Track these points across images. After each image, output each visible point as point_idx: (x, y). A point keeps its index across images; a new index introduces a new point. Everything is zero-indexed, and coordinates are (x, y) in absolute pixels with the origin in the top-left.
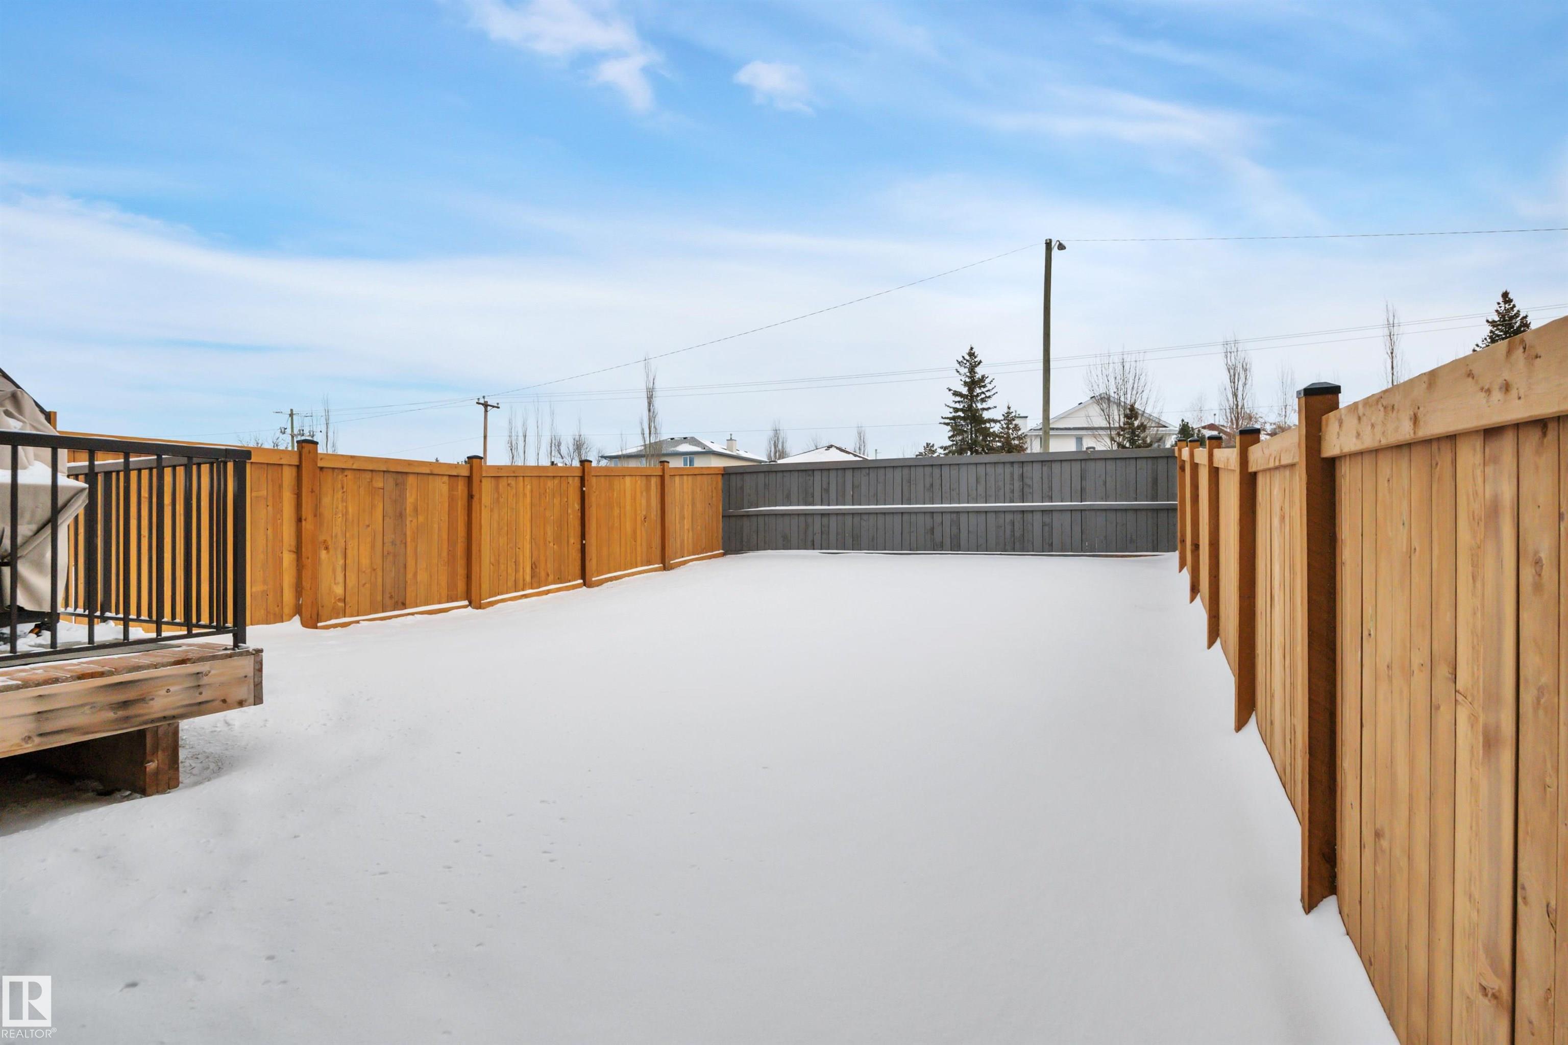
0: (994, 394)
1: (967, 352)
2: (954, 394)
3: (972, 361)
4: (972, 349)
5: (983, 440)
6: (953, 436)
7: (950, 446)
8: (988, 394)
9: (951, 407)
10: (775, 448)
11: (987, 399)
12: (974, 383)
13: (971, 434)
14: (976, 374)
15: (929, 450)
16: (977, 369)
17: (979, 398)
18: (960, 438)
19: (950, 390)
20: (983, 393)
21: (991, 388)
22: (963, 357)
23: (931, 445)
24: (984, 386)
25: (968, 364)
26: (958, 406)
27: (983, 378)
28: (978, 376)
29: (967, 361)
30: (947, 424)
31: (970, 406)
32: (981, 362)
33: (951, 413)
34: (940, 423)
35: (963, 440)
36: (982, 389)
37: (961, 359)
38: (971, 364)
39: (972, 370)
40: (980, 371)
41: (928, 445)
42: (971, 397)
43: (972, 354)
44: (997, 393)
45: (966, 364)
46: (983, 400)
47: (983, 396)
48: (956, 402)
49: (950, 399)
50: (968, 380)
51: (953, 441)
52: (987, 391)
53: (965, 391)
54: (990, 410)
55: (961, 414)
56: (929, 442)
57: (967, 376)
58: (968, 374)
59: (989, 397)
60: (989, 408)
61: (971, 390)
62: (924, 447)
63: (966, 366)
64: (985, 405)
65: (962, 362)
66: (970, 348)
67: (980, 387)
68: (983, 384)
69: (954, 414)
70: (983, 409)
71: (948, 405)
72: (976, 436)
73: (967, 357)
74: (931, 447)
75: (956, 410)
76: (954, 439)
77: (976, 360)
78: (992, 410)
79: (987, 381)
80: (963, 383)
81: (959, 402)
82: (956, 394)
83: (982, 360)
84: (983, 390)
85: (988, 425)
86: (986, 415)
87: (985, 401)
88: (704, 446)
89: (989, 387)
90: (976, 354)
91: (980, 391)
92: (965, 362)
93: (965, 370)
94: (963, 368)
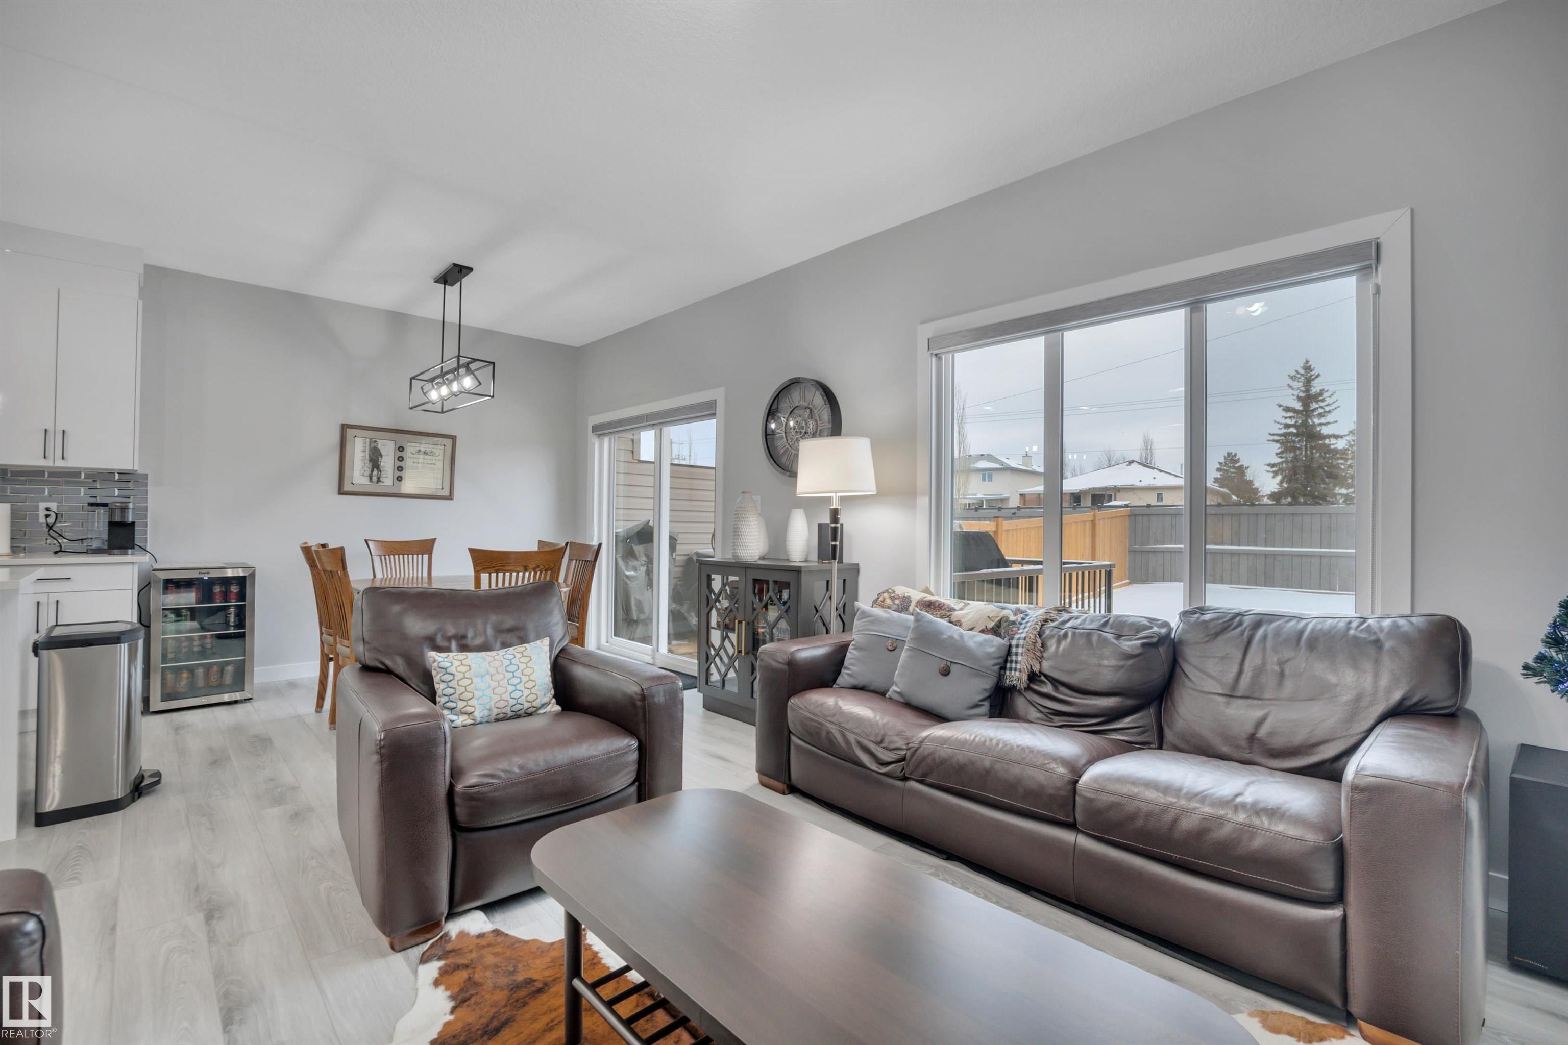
0: (1336, 408)
1: (1302, 365)
2: (1284, 410)
3: (1307, 375)
4: (1307, 362)
5: (1321, 456)
6: (1282, 453)
7: (1279, 464)
8: (1327, 409)
9: (1281, 424)
11: (1326, 414)
12: (1309, 398)
13: (1306, 451)
14: (1312, 388)
15: (1231, 459)
16: (1314, 383)
17: (1315, 413)
18: (1292, 455)
19: (1280, 406)
20: (1321, 407)
21: (1330, 402)
22: (1297, 371)
23: (1233, 454)
24: (1323, 400)
25: (1302, 378)
26: (1289, 421)
27: (1321, 393)
28: (1314, 390)
29: (1302, 375)
30: (1277, 441)
31: (1305, 423)
33: (1280, 429)
34: (1268, 440)
35: (1296, 458)
36: (1320, 403)
37: (1293, 373)
38: (1306, 378)
39: (1308, 382)
41: (1229, 454)
42: (1306, 412)
43: (1308, 368)
44: (1339, 407)
45: (1300, 378)
46: (1321, 415)
47: (1321, 411)
48: (1286, 418)
49: (1280, 415)
50: (1302, 395)
51: (1281, 457)
52: (1327, 405)
53: (1298, 406)
54: (1329, 426)
55: (1293, 430)
56: (1230, 452)
57: (1302, 391)
58: (1303, 389)
59: (1329, 412)
60: (1328, 423)
61: (1306, 405)
62: (1224, 456)
63: (1300, 380)
64: (1323, 420)
65: (1295, 376)
66: (1304, 361)
67: (1317, 402)
68: (1321, 398)
69: (1283, 431)
70: (1321, 424)
71: (1278, 421)
72: (1312, 453)
73: (1302, 372)
74: (1233, 456)
75: (1287, 426)
76: (1283, 456)
77: (1312, 373)
78: (1332, 425)
79: (1325, 395)
80: (1295, 397)
81: (1290, 417)
82: (1287, 409)
83: (1321, 373)
84: (1322, 404)
85: (1327, 441)
86: (1325, 431)
87: (1324, 416)
88: (1002, 463)
89: (1329, 401)
90: (1312, 367)
91: (1317, 406)
92: (1299, 376)
93: (1298, 385)
94: (1296, 383)
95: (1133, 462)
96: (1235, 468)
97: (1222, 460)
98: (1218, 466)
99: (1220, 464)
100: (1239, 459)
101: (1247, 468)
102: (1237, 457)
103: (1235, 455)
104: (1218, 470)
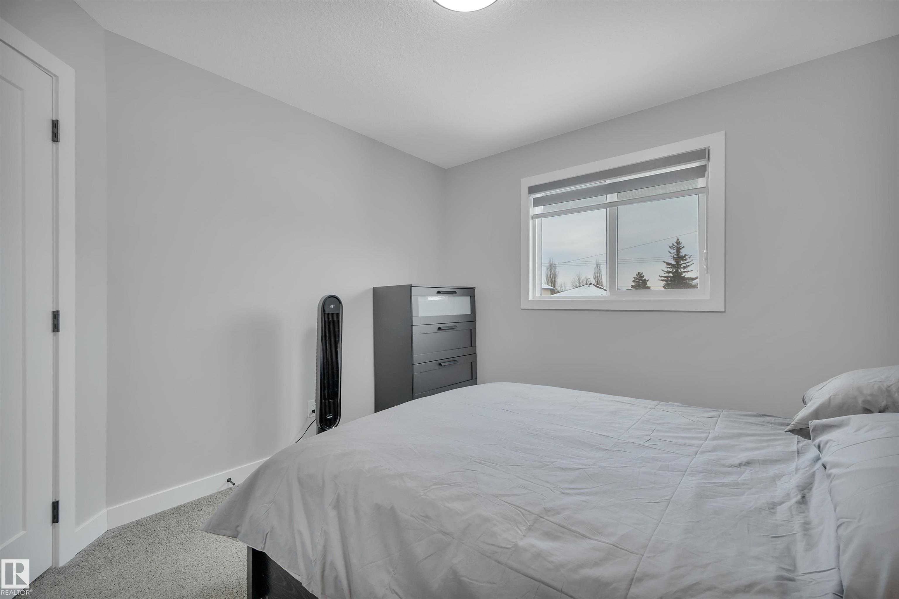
0: (692, 264)
1: (676, 241)
3: (678, 247)
4: (678, 239)
8: (688, 264)
9: (665, 271)
10: (550, 272)
11: (687, 267)
12: (679, 258)
14: (680, 253)
15: (640, 276)
16: (681, 251)
17: (682, 266)
19: (665, 262)
20: (685, 263)
21: (689, 261)
22: (673, 244)
24: (686, 260)
25: (676, 248)
26: (669, 269)
27: (685, 255)
30: (663, 280)
31: (677, 271)
32: (684, 247)
33: (665, 273)
34: (659, 280)
36: (684, 261)
38: (678, 248)
39: (678, 251)
40: (683, 252)
41: (639, 273)
42: (677, 266)
43: (678, 243)
44: (693, 264)
45: (674, 248)
46: (684, 268)
47: (684, 265)
48: (668, 268)
49: (664, 267)
50: (675, 256)
52: (687, 263)
53: (674, 263)
54: (688, 272)
55: (671, 275)
56: (639, 272)
57: (675, 254)
58: (676, 253)
59: (689, 266)
60: (688, 271)
61: (677, 262)
62: (637, 274)
63: (674, 249)
64: (686, 270)
65: (672, 246)
66: (677, 239)
67: (683, 261)
68: (685, 258)
69: (666, 275)
70: (684, 272)
71: (663, 270)
73: (676, 245)
75: (668, 272)
77: (680, 245)
78: (690, 272)
79: (687, 257)
80: (672, 257)
81: (670, 268)
82: (668, 264)
83: (685, 246)
84: (685, 262)
85: (688, 281)
86: (687, 275)
87: (686, 268)
89: (688, 260)
90: (680, 242)
91: (683, 262)
92: (674, 247)
93: (673, 251)
94: (673, 250)
95: (591, 284)
96: (642, 280)
97: (636, 276)
98: (634, 279)
99: (634, 278)
100: (644, 276)
101: (648, 281)
102: (643, 275)
103: (642, 274)
104: (633, 281)
